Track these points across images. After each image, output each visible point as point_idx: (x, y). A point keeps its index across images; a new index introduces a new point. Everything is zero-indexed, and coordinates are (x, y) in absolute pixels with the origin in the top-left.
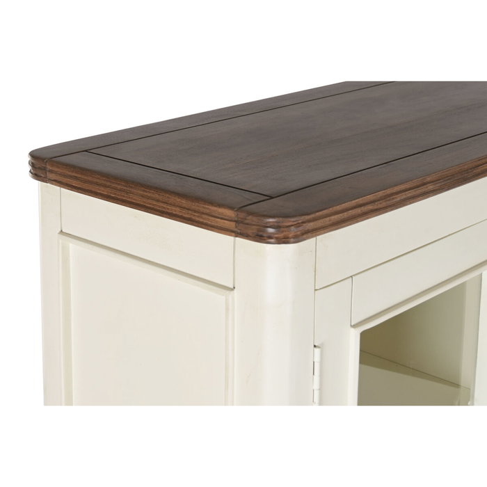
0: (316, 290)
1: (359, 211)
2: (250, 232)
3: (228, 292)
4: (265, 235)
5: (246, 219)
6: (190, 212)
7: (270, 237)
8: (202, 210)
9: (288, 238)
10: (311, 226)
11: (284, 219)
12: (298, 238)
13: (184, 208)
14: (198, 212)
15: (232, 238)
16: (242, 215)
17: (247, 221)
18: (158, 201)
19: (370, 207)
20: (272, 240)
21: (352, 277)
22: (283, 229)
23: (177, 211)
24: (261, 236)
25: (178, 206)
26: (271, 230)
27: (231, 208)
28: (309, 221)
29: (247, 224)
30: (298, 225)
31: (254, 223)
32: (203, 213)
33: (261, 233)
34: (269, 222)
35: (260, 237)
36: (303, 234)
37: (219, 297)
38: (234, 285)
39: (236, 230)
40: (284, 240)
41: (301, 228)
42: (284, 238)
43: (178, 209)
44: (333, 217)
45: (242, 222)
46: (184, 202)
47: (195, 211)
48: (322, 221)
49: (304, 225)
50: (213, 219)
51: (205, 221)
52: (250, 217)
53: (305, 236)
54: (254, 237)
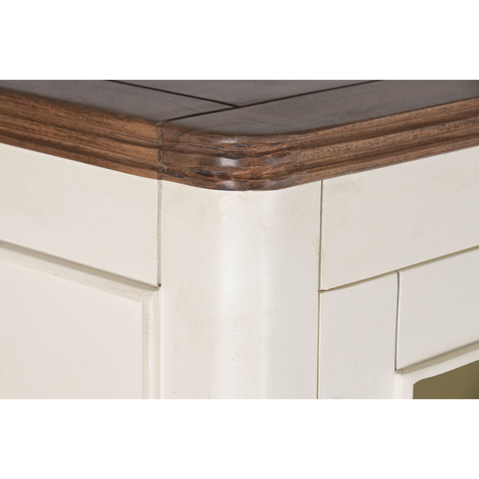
0: (320, 291)
1: (408, 136)
2: (186, 167)
3: (147, 293)
4: (214, 172)
5: (178, 142)
6: (74, 134)
7: (225, 177)
8: (96, 128)
9: (260, 178)
10: (306, 156)
11: (252, 140)
12: (280, 180)
13: (64, 127)
14: (89, 134)
15: (154, 182)
16: (170, 134)
17: (180, 146)
18: (15, 116)
19: (433, 131)
20: (230, 183)
21: (397, 272)
22: (249, 159)
23: (49, 134)
24: (208, 175)
25: (52, 124)
26: (226, 162)
27: (151, 121)
28: (304, 147)
29: (181, 151)
30: (280, 153)
31: (194, 149)
32: (99, 135)
33: (206, 169)
34: (222, 146)
35: (206, 177)
36: (290, 172)
37: (130, 305)
38: (159, 279)
39: (159, 164)
40: (252, 183)
41: (286, 160)
42: (253, 179)
43: (51, 130)
44: (354, 144)
45: (171, 149)
46: (63, 116)
47: (84, 132)
48: (331, 148)
49: (293, 152)
50: (116, 144)
51: (103, 152)
52: (185, 137)
53: (294, 176)
54: (195, 177)
